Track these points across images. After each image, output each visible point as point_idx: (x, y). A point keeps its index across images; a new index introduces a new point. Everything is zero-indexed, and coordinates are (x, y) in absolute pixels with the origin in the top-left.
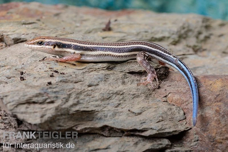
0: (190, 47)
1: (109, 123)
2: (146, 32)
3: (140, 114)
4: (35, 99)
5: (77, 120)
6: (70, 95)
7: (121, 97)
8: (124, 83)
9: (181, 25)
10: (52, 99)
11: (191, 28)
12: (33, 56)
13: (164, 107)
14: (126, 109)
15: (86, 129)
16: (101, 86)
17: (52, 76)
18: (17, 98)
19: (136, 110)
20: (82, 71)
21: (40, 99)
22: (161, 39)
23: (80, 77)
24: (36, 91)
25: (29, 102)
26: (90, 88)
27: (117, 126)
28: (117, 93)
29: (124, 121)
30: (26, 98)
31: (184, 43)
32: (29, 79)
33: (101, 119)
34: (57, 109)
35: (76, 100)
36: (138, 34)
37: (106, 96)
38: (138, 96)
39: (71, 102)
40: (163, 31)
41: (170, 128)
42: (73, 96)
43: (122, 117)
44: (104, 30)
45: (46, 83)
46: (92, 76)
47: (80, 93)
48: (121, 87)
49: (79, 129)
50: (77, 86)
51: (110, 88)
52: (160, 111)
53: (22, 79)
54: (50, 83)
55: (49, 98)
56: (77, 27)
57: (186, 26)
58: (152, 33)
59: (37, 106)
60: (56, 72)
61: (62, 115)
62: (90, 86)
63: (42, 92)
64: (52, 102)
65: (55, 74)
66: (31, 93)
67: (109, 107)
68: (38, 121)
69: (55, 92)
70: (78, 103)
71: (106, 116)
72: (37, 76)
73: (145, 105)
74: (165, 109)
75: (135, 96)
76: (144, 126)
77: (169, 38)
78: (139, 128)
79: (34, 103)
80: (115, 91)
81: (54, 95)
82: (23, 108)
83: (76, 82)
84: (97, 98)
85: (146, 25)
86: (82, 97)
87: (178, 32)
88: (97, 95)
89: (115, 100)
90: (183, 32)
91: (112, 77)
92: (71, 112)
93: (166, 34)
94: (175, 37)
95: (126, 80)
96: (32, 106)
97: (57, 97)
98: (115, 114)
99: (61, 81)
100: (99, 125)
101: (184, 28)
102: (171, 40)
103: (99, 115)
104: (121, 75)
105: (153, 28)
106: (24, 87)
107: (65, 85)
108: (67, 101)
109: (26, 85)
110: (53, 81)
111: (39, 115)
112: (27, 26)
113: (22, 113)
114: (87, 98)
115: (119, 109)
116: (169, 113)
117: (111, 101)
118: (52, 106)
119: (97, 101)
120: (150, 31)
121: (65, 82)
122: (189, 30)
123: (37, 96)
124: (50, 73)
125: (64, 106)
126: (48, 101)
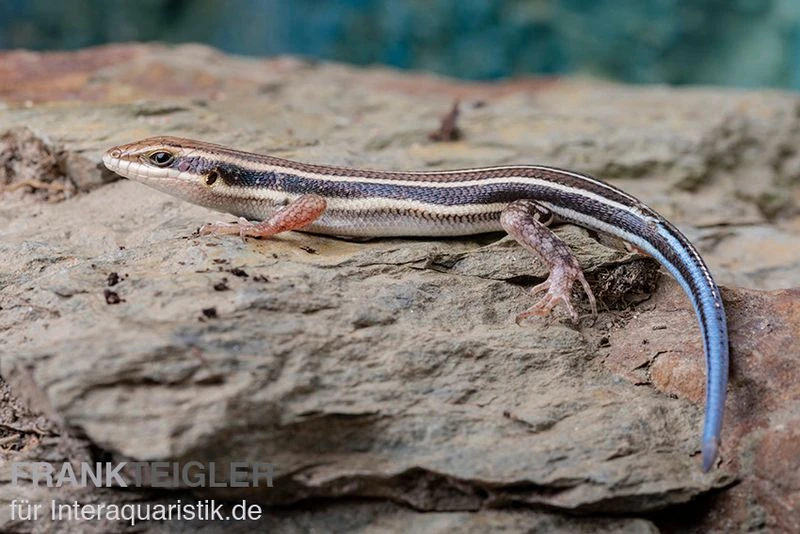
0: (747, 199)
1: (431, 459)
2: (587, 144)
3: (546, 427)
4: (151, 370)
5: (309, 448)
6: (283, 358)
7: (479, 366)
8: (491, 317)
9: (716, 120)
10: (217, 371)
11: (752, 133)
12: (167, 225)
13: (640, 405)
14: (494, 411)
15: (343, 481)
16: (405, 325)
17: (220, 288)
18: (83, 365)
19: (531, 412)
20: (334, 273)
21: (172, 369)
22: (641, 172)
23: (326, 294)
24: (158, 340)
25: (129, 380)
26: (361, 334)
27: (461, 470)
28: (464, 353)
29: (484, 453)
30: (118, 365)
31: (726, 184)
32: (136, 300)
33: (399, 444)
34: (233, 405)
35: (308, 375)
36: (557, 151)
37: (420, 362)
38: (542, 365)
39: (287, 382)
40: (648, 143)
41: (658, 478)
42: (298, 360)
43: (480, 440)
44: (436, 138)
45: (196, 312)
46: (374, 292)
47: (325, 350)
48: (480, 333)
49: (317, 481)
50: (315, 325)
51: (440, 335)
52: (624, 419)
53: (113, 298)
54: (210, 313)
55: (205, 364)
56: (338, 128)
57: (735, 125)
58: (608, 148)
59: (160, 394)
60: (240, 273)
61: (252, 428)
62: (361, 324)
63: (180, 343)
64: (217, 381)
65: (233, 281)
66: (138, 345)
67: (433, 402)
68: (161, 448)
69: (229, 345)
70: (315, 386)
71: (419, 435)
72: (166, 287)
73: (568, 394)
74: (643, 411)
75: (531, 364)
76: (561, 472)
77: (669, 165)
78: (541, 476)
79: (149, 382)
80: (457, 342)
81: (223, 355)
82: (105, 402)
83: (309, 311)
84: (389, 369)
85: (588, 120)
86: (330, 363)
87: (704, 145)
88: (387, 359)
89: (455, 378)
90: (723, 145)
91: (448, 295)
92: (286, 419)
93: (662, 154)
94: (695, 163)
95: (499, 307)
96: (141, 393)
97: (235, 363)
98: (452, 428)
99: (253, 306)
100: (394, 467)
101: (727, 134)
102: (677, 175)
103: (394, 430)
104: (481, 288)
105: (612, 129)
106: (115, 325)
107: (268, 319)
108: (273, 375)
109: (122, 319)
110: (224, 304)
111: (165, 426)
112: (152, 121)
113: (103, 419)
114: (350, 370)
115: (470, 409)
116: (656, 425)
117: (442, 380)
118: (214, 394)
119: (386, 378)
120: (600, 141)
121: (271, 308)
122: (748, 142)
123: (160, 356)
124: (217, 277)
125: (259, 397)
126: (202, 375)
